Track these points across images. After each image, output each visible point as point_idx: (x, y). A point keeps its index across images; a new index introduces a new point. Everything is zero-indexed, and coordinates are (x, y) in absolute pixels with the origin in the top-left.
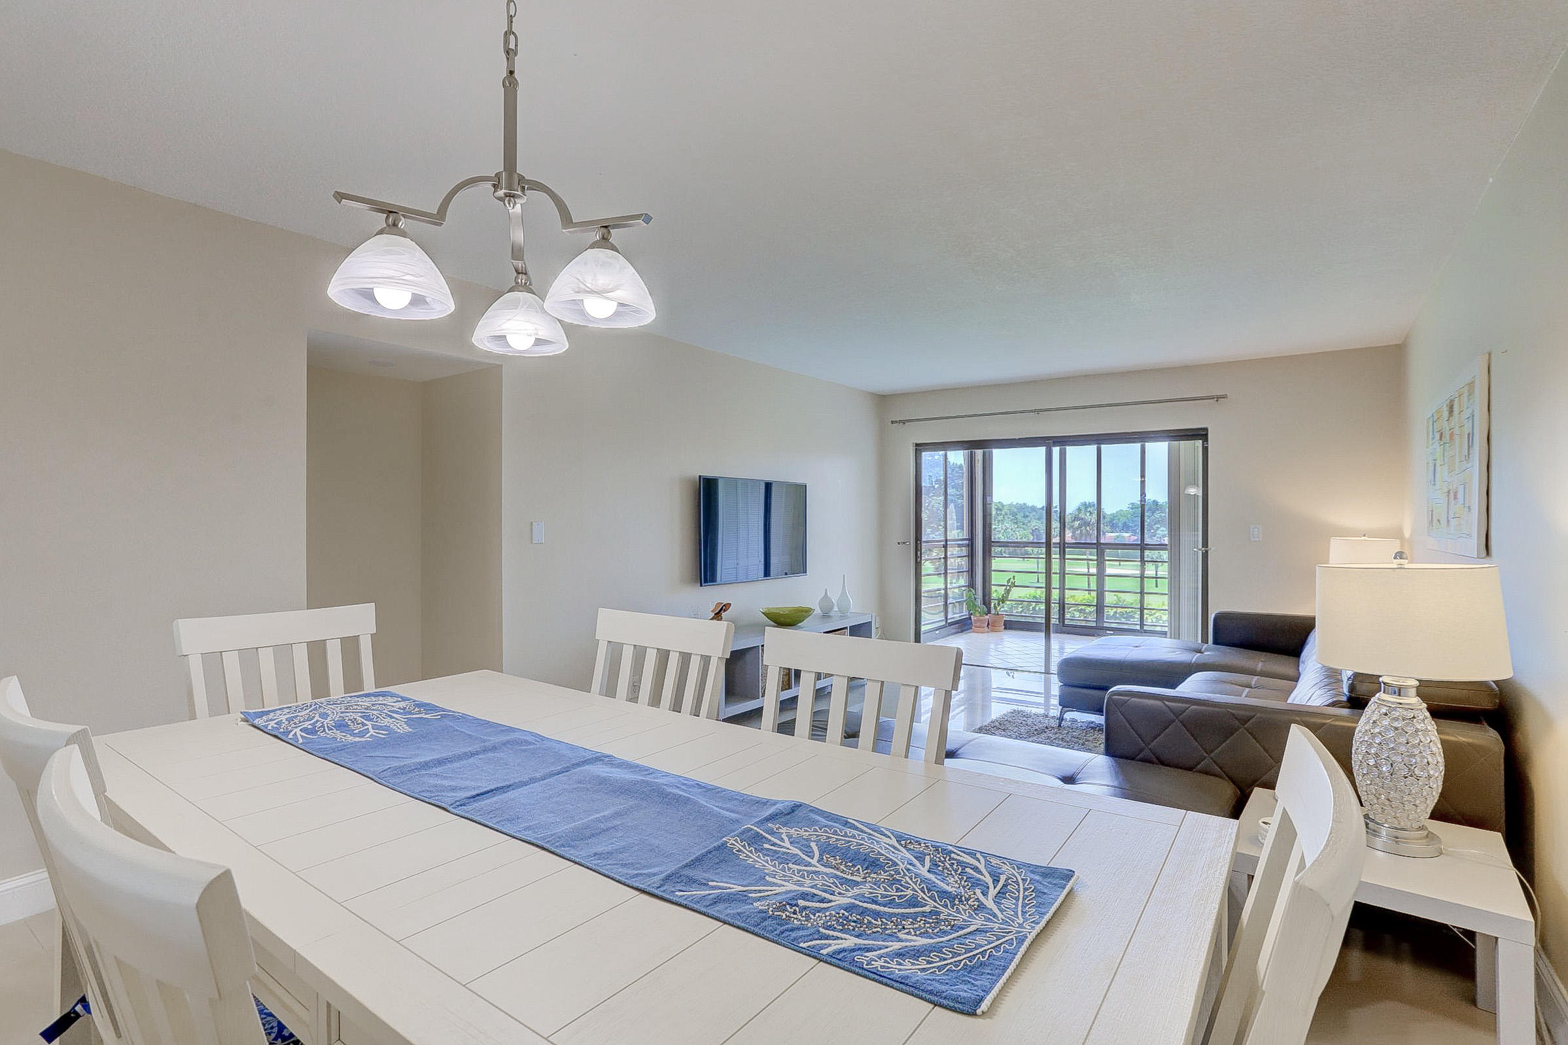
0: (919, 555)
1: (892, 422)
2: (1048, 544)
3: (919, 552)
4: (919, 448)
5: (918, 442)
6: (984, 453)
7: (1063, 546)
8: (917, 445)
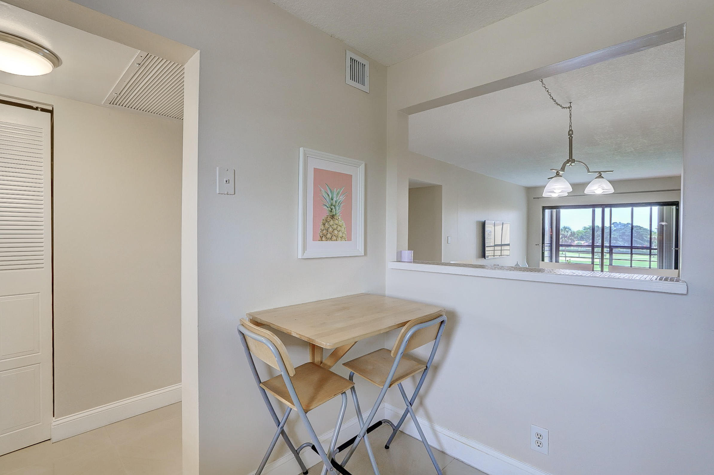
0: (543, 249)
1: (534, 198)
2: (593, 246)
3: (543, 248)
4: (544, 208)
5: (544, 206)
6: (556, 210)
7: (611, 248)
8: (543, 207)
